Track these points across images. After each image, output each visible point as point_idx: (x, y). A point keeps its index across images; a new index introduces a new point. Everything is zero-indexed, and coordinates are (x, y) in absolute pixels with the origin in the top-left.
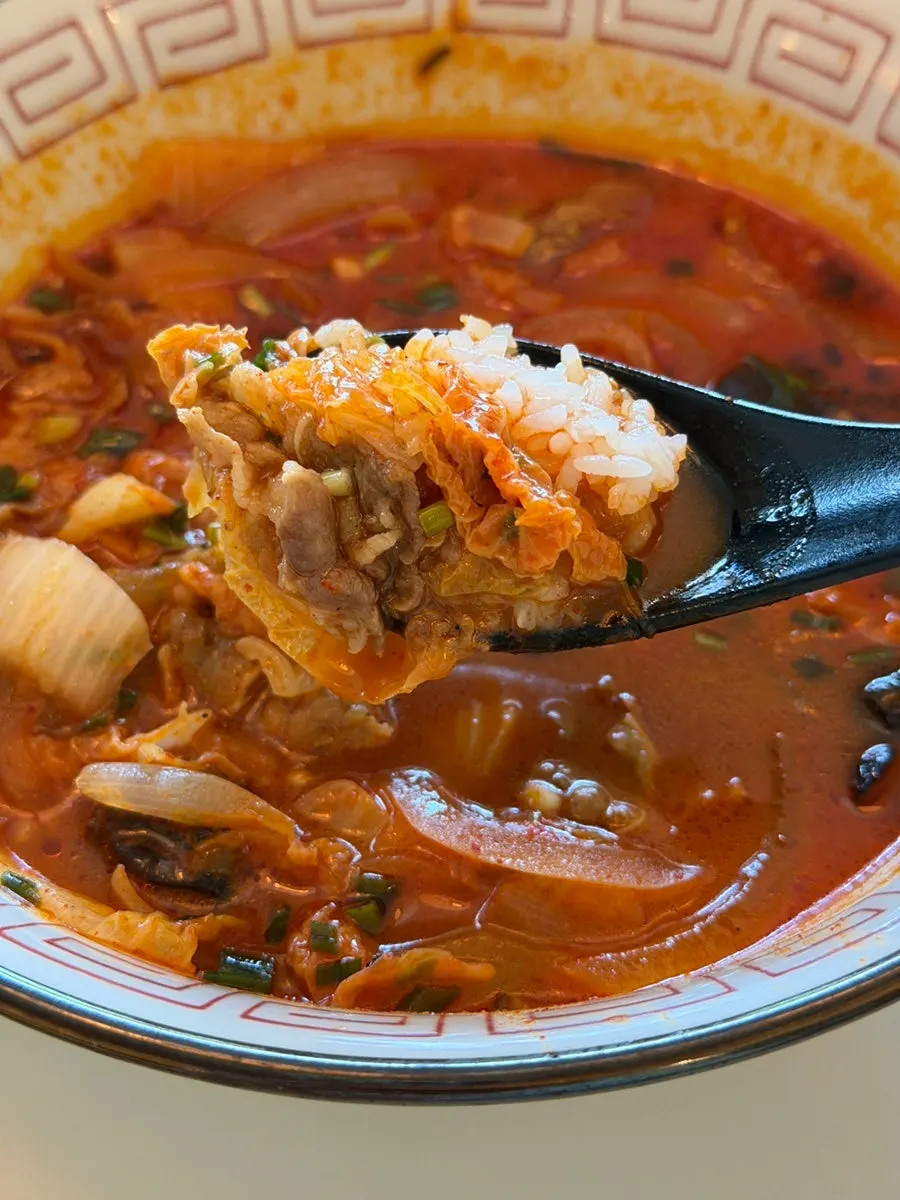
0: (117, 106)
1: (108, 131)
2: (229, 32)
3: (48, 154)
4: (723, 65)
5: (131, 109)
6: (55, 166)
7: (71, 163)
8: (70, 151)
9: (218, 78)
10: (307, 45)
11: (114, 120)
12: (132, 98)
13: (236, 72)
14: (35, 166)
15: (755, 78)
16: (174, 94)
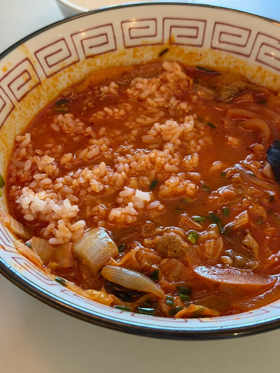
0: (74, 63)
1: (71, 70)
2: (106, 43)
3: (55, 76)
4: (248, 56)
5: (78, 64)
6: (56, 80)
7: (61, 79)
8: (60, 75)
9: (103, 55)
10: (127, 47)
11: (72, 67)
12: (79, 61)
13: (108, 54)
14: (51, 79)
15: (257, 60)
16: (90, 60)
